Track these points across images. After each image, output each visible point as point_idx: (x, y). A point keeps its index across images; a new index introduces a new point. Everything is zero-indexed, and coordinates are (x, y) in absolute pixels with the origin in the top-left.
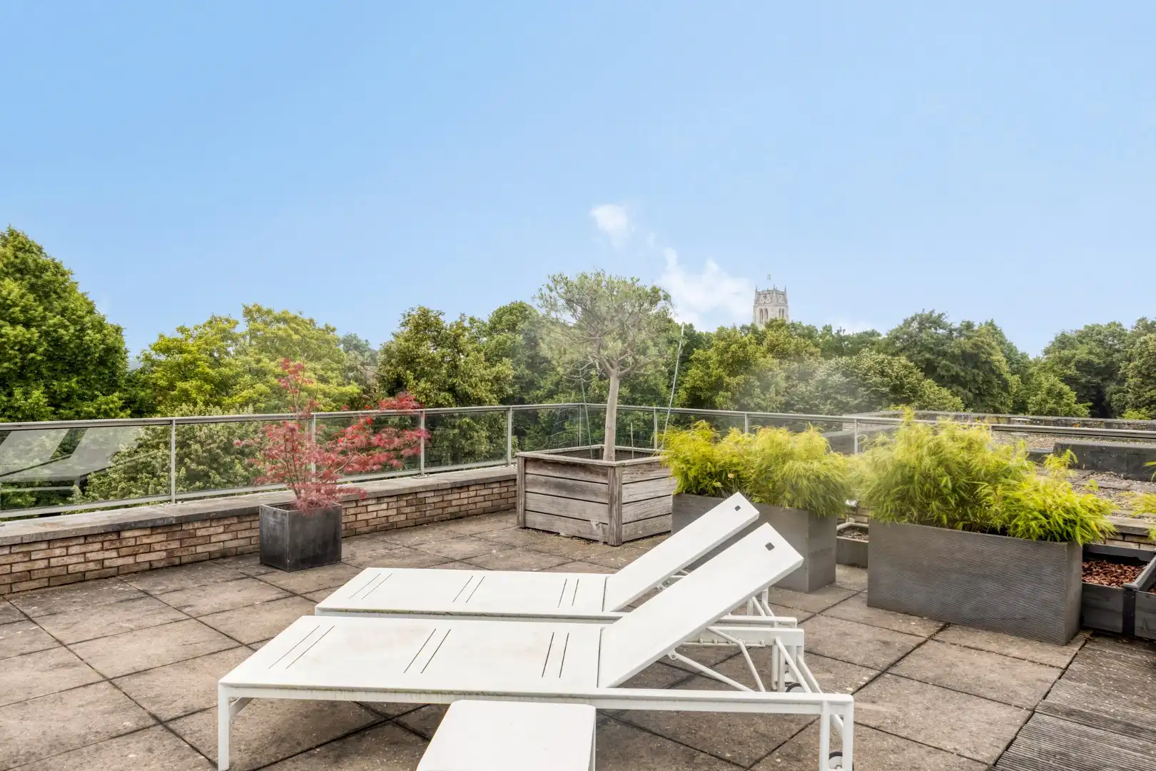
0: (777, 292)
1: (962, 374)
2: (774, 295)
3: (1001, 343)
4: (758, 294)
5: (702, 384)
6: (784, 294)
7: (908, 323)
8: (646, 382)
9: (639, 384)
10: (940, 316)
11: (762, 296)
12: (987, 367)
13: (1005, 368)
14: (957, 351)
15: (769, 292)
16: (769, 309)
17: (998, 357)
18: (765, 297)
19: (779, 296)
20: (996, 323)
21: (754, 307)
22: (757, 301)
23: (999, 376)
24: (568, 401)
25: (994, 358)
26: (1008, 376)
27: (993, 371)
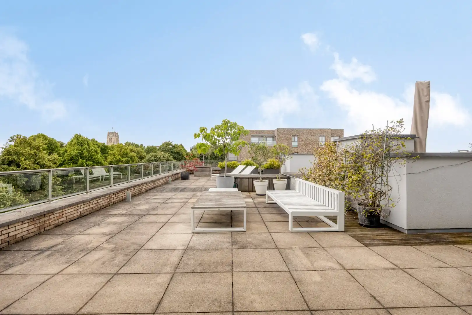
0: (115, 133)
1: (177, 157)
2: (114, 134)
3: (184, 150)
4: (109, 133)
5: (113, 161)
6: (117, 134)
7: (163, 144)
8: (98, 160)
9: (96, 161)
10: (171, 143)
11: (110, 134)
12: (181, 155)
13: (185, 156)
14: (175, 151)
15: (112, 133)
16: (113, 138)
17: (184, 153)
18: (111, 134)
19: (116, 135)
20: (182, 145)
21: (107, 137)
22: (108, 135)
23: (184, 157)
24: (70, 167)
25: (183, 153)
26: (186, 157)
27: (183, 156)
